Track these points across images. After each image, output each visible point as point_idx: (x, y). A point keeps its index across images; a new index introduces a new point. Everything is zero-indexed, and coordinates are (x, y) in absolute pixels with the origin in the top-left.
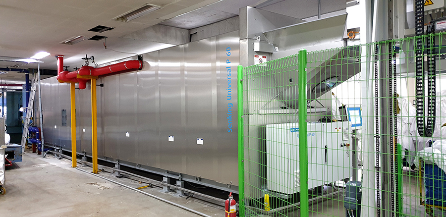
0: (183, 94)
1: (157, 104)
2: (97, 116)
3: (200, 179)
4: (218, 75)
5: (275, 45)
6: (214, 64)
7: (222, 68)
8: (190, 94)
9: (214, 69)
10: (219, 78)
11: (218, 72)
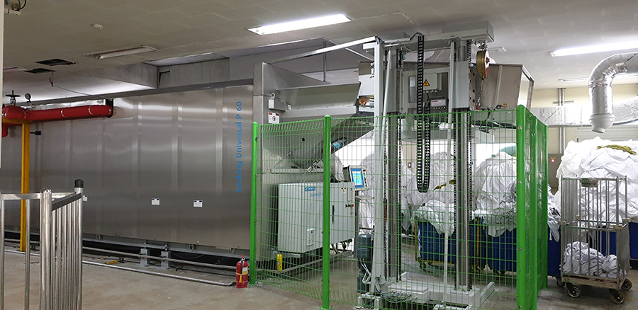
0: (175, 146)
1: (135, 159)
2: (30, 175)
3: (195, 247)
4: (224, 123)
5: (288, 103)
6: (219, 111)
7: (229, 116)
8: (185, 148)
9: (220, 116)
10: (226, 127)
11: (225, 120)
